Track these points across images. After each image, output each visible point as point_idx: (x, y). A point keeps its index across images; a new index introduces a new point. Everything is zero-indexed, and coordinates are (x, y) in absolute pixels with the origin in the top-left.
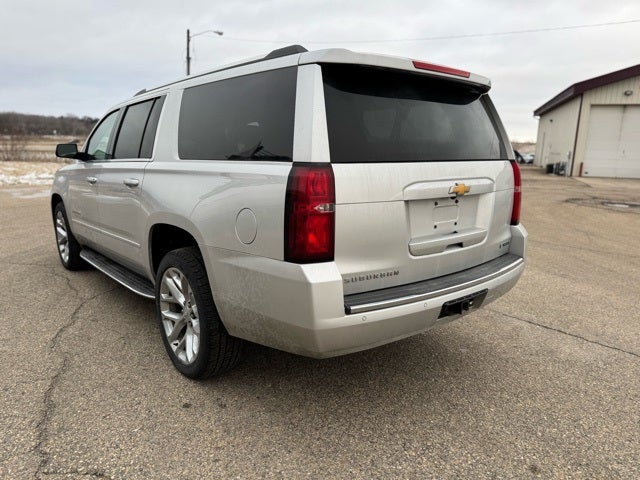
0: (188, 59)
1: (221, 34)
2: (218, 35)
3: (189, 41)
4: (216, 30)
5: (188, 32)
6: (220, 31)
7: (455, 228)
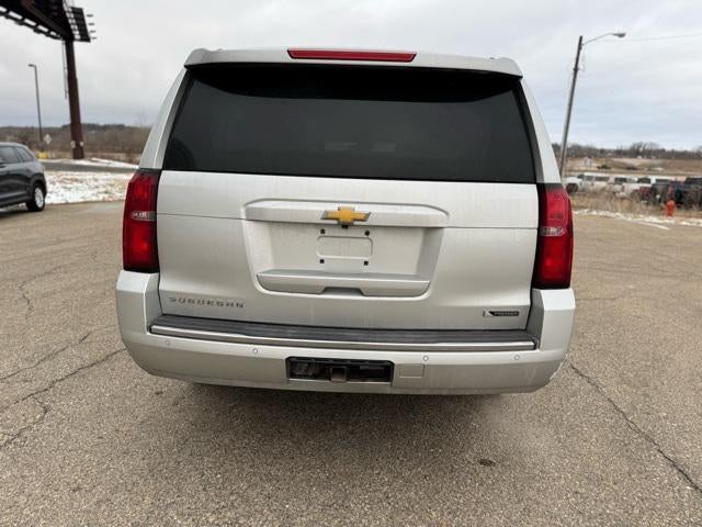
0: (576, 70)
1: (621, 35)
2: (616, 38)
3: (580, 48)
4: (616, 32)
5: (581, 38)
6: (621, 32)
7: (366, 269)
